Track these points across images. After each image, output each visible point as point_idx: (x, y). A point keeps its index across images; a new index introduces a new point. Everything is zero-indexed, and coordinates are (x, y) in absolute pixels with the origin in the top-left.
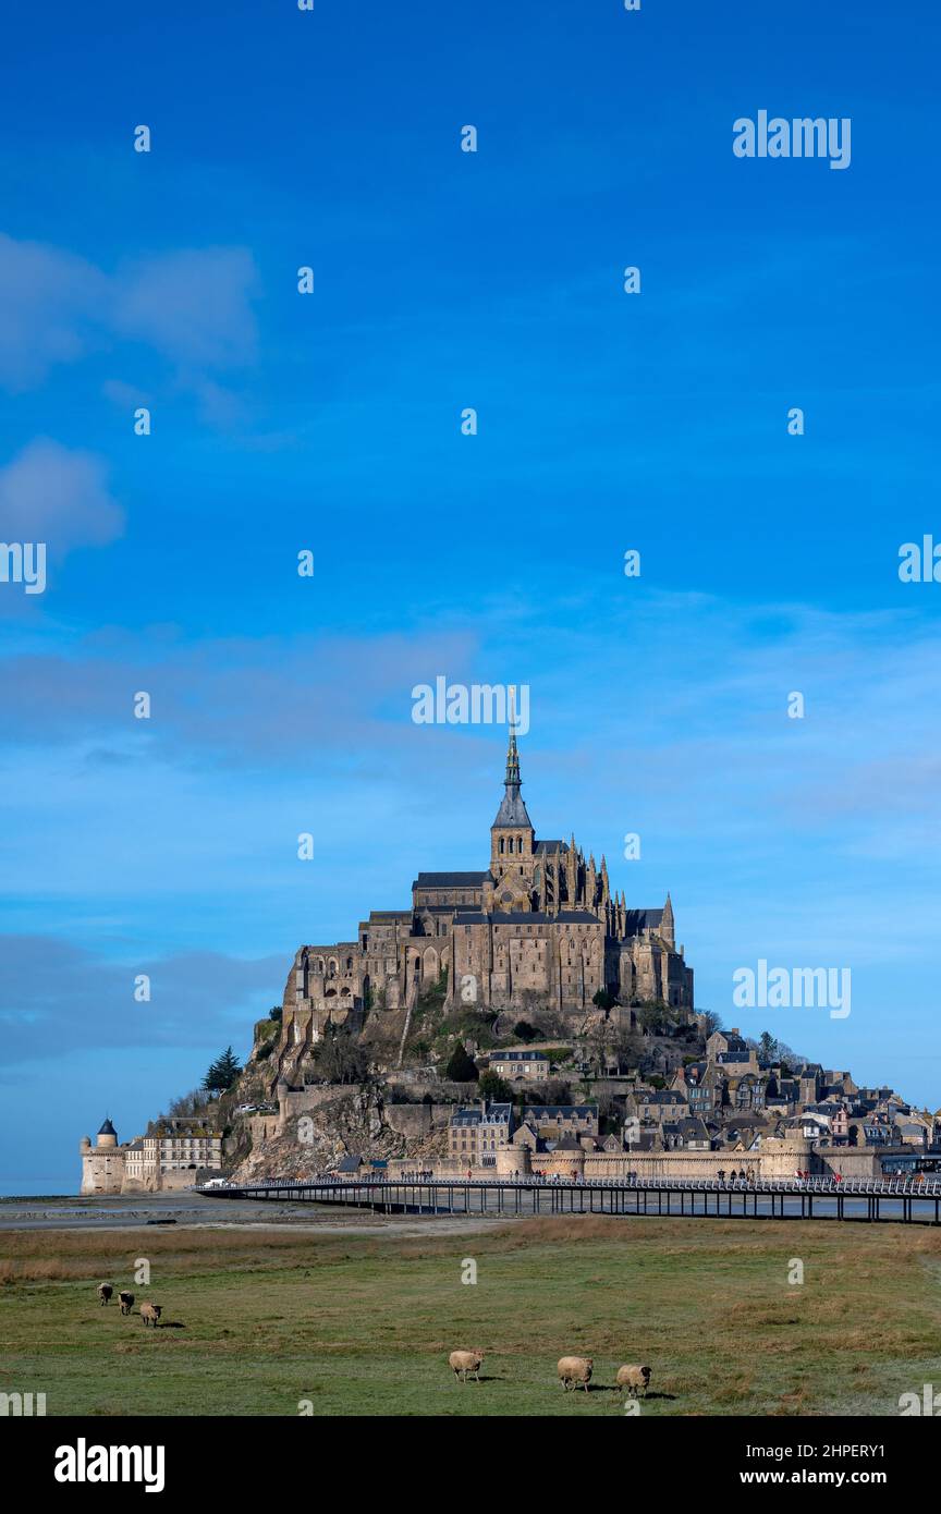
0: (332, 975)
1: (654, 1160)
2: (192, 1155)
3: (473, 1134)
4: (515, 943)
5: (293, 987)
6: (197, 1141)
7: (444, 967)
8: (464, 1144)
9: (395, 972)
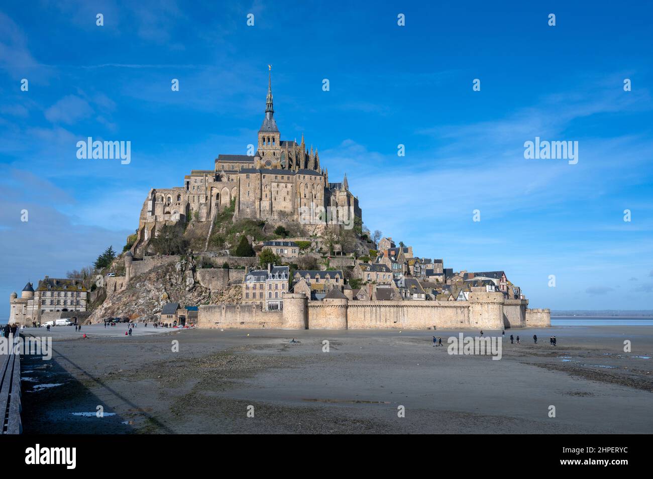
0: (169, 204)
1: (397, 306)
2: (65, 302)
3: (262, 287)
4: (274, 184)
5: (145, 210)
6: (69, 294)
7: (233, 198)
8: (254, 295)
9: (204, 202)
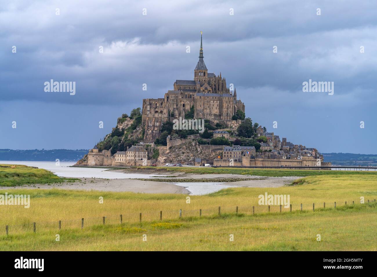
0: (157, 107)
2: (142, 156)
4: (212, 101)
5: (146, 110)
8: (228, 156)
9: (176, 107)
